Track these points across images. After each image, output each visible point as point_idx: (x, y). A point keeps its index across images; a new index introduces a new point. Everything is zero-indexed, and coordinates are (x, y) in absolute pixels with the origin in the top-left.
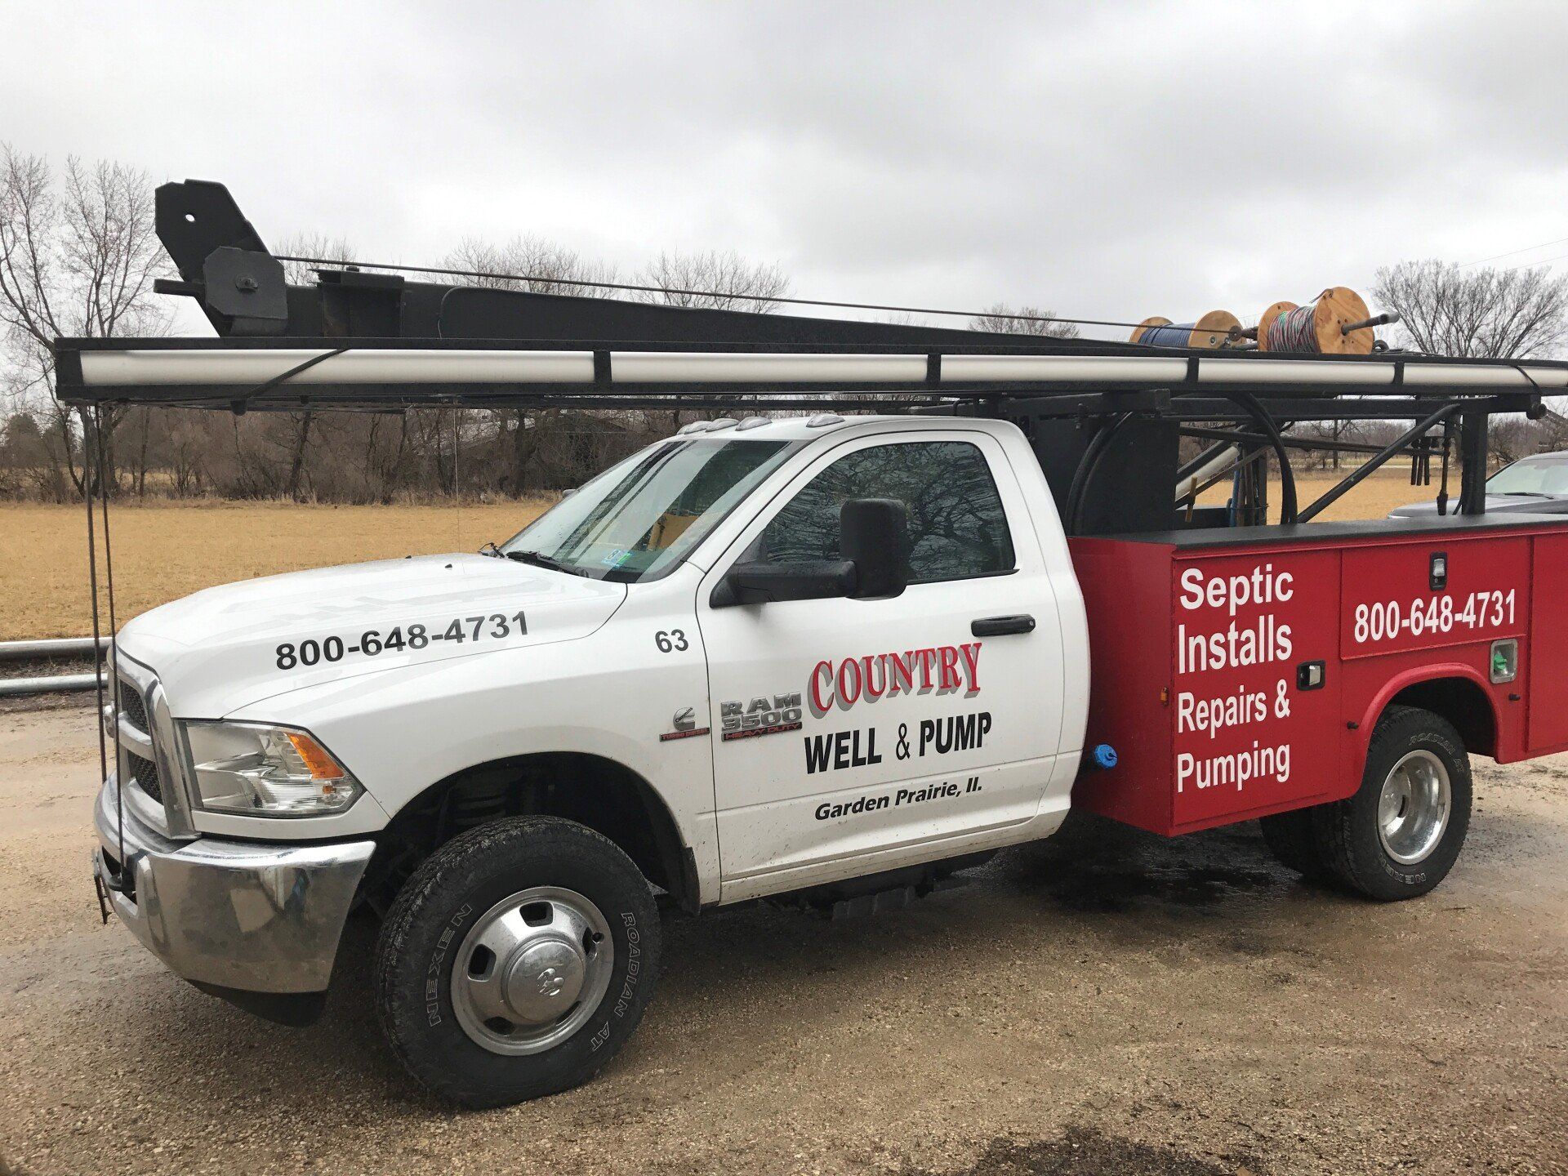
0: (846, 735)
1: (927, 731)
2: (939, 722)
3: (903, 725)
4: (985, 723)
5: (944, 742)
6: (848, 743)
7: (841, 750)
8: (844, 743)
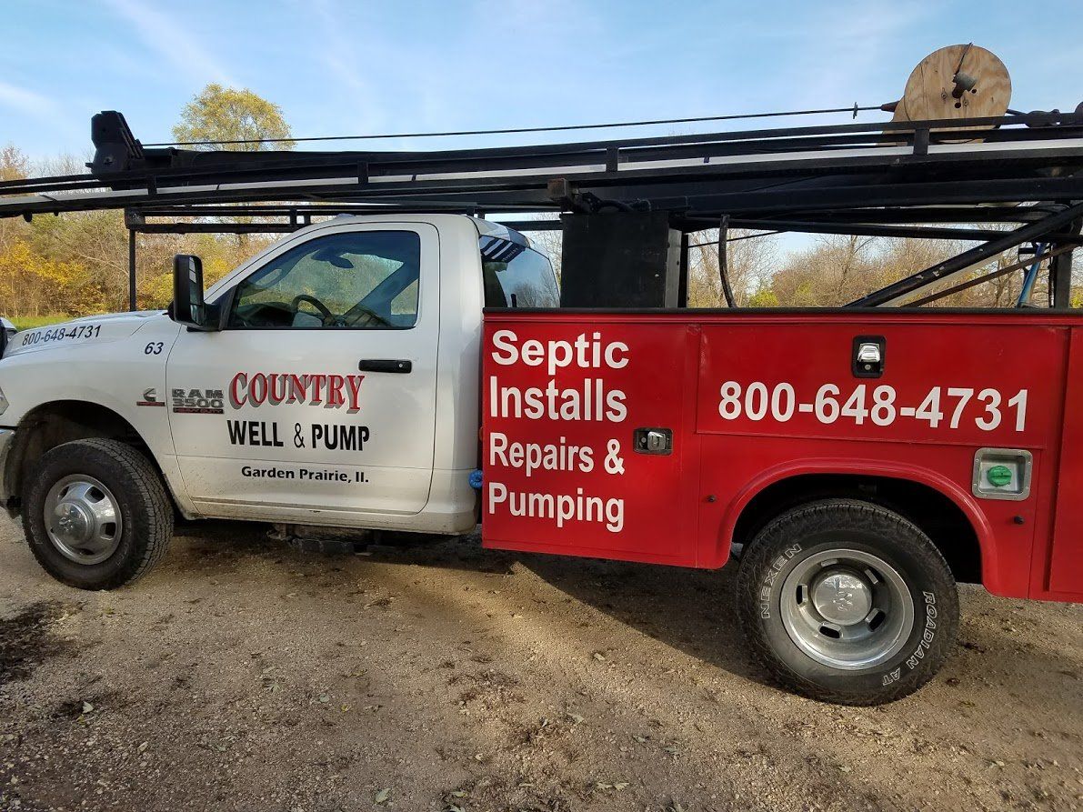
0: (257, 424)
1: (317, 432)
2: (326, 427)
3: (298, 424)
4: (364, 434)
5: (331, 442)
6: (258, 429)
7: (253, 433)
8: (255, 429)
